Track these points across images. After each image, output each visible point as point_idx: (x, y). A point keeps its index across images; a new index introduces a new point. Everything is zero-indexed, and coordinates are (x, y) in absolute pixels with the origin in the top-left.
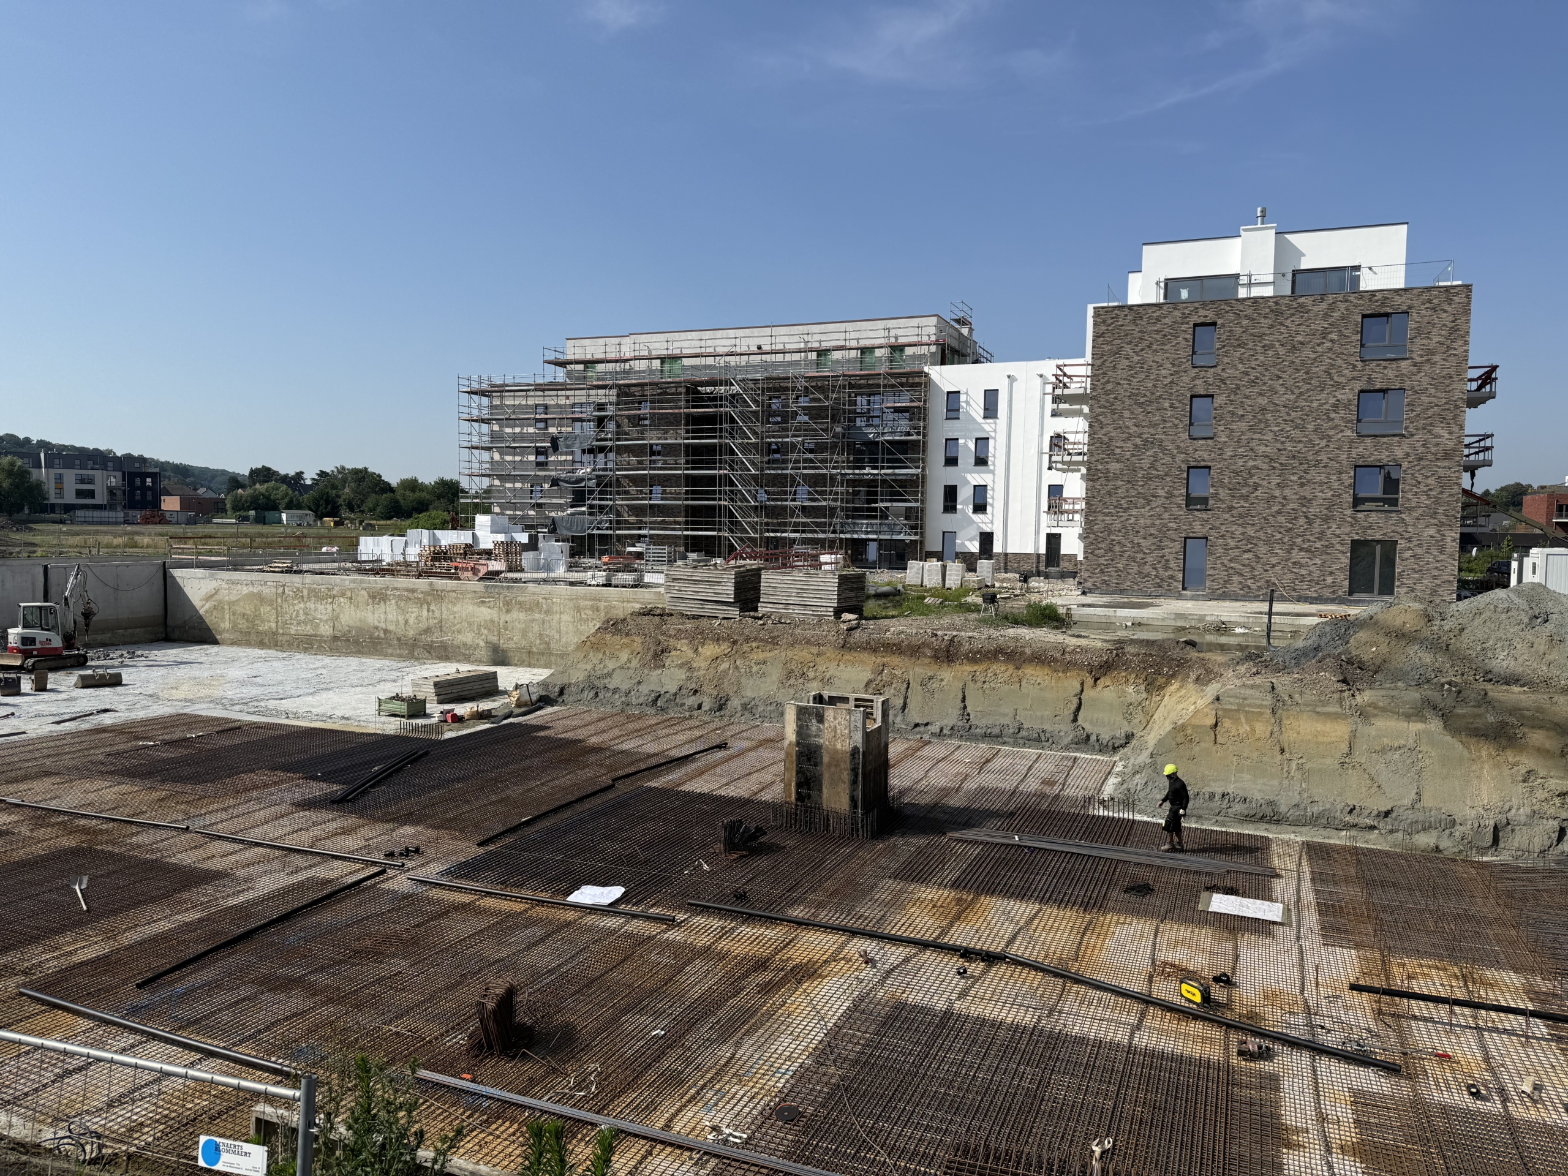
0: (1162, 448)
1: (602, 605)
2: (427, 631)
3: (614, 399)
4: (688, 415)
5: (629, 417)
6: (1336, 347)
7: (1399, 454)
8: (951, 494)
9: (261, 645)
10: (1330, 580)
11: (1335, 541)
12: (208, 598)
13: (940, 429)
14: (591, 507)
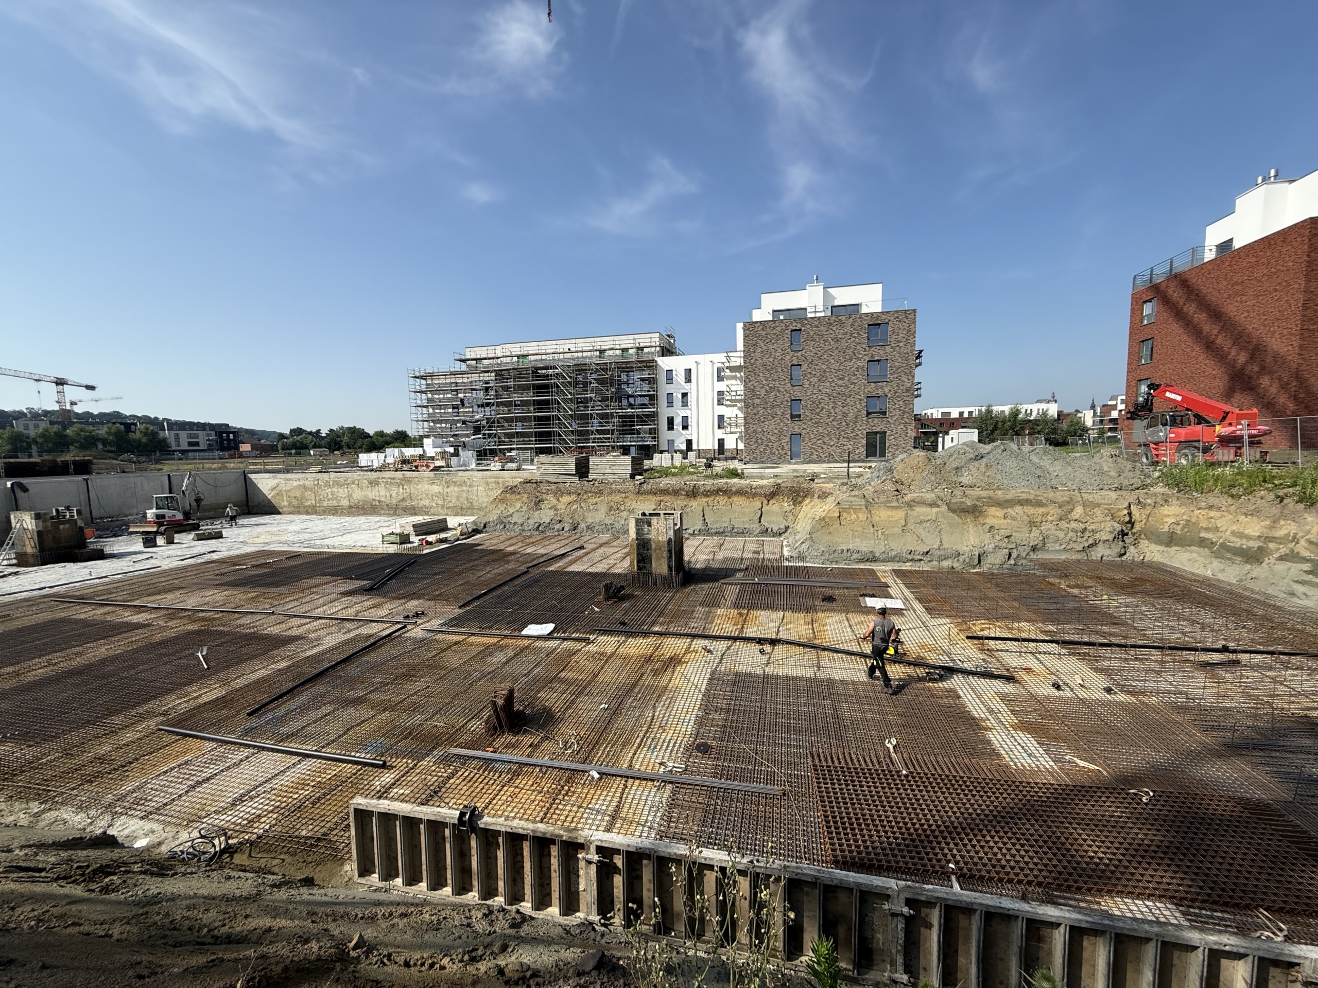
0: (779, 391)
1: (500, 480)
2: (403, 500)
3: (493, 378)
4: (533, 385)
5: (502, 387)
6: (857, 340)
7: (886, 390)
8: (671, 421)
9: (307, 513)
10: (857, 452)
11: (859, 433)
12: (273, 489)
13: (664, 389)
14: (484, 434)
